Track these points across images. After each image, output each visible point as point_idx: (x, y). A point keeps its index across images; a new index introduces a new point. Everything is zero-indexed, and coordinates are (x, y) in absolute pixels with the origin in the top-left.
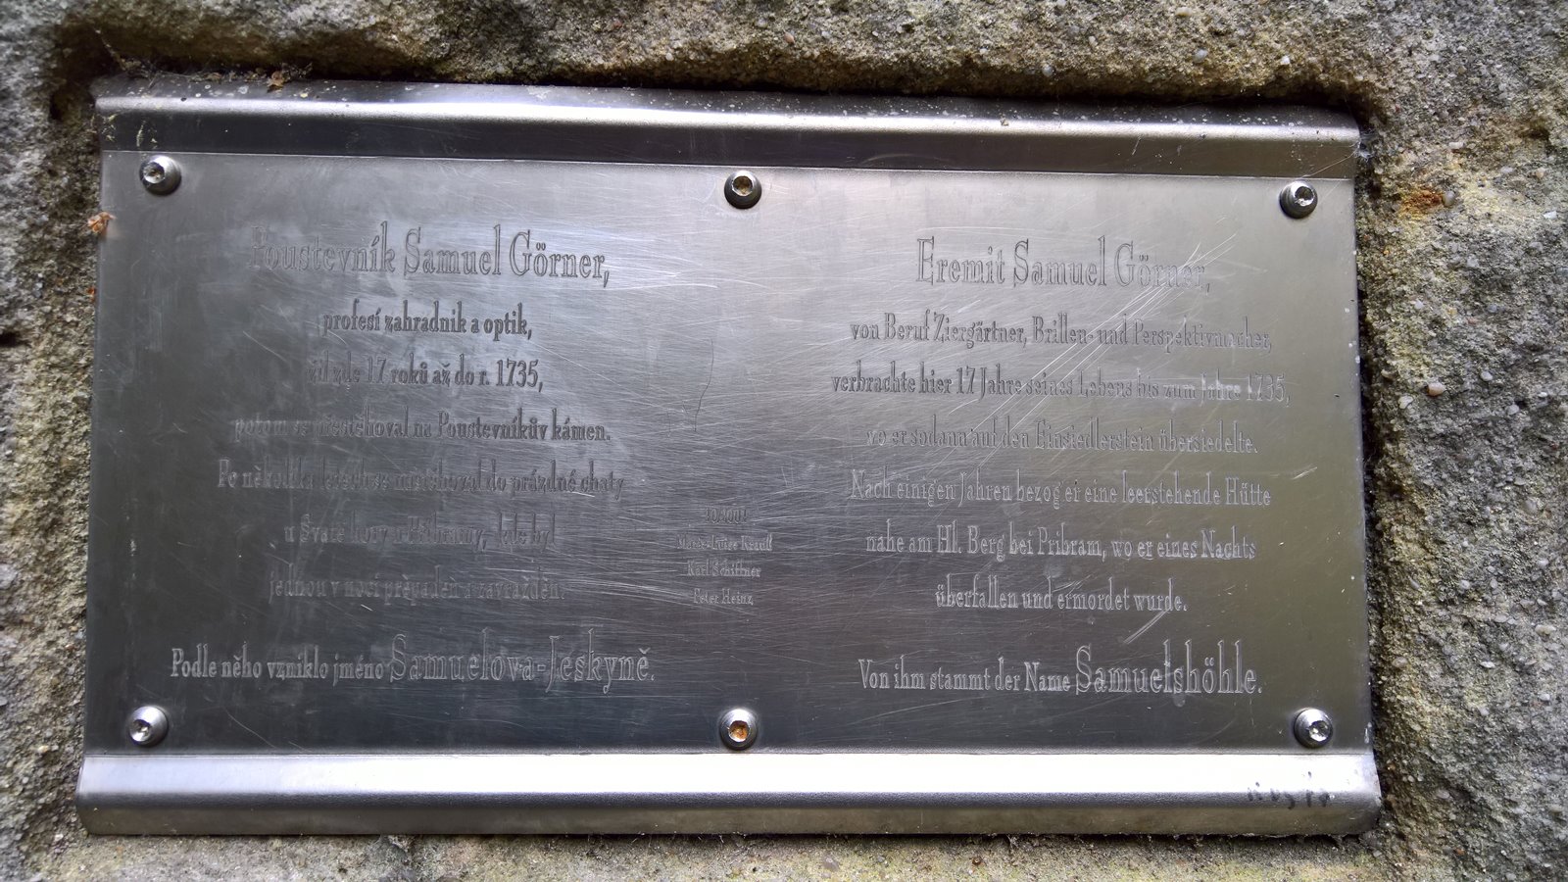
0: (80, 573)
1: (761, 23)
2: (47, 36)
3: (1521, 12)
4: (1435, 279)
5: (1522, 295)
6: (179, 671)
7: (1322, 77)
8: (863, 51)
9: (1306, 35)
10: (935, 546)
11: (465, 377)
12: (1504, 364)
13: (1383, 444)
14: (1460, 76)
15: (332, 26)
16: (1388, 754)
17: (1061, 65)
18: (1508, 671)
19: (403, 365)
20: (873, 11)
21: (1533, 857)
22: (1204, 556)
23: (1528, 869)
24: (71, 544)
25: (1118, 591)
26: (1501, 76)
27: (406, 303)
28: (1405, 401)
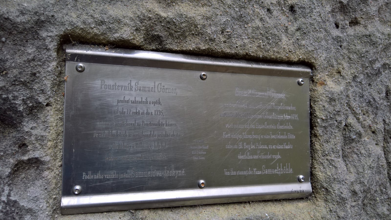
0: (60, 157)
1: (210, 44)
2: (59, 36)
3: (337, 50)
4: (324, 98)
5: (337, 102)
6: (84, 178)
7: (306, 60)
8: (228, 51)
9: (304, 53)
10: (238, 147)
11: (148, 113)
12: (334, 114)
13: (313, 127)
14: (328, 61)
15: (123, 38)
16: (313, 183)
17: (263, 56)
18: (334, 168)
19: (135, 111)
20: (231, 43)
21: (338, 200)
22: (284, 148)
23: (337, 202)
24: (58, 150)
25: (270, 155)
26: (334, 62)
27: (135, 98)
28: (319, 120)
